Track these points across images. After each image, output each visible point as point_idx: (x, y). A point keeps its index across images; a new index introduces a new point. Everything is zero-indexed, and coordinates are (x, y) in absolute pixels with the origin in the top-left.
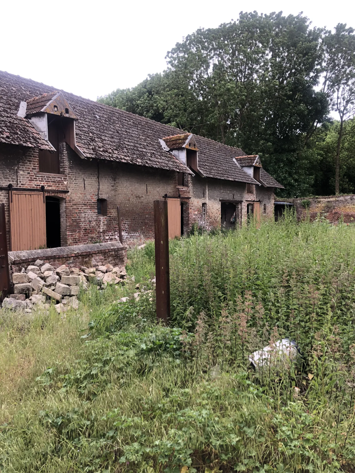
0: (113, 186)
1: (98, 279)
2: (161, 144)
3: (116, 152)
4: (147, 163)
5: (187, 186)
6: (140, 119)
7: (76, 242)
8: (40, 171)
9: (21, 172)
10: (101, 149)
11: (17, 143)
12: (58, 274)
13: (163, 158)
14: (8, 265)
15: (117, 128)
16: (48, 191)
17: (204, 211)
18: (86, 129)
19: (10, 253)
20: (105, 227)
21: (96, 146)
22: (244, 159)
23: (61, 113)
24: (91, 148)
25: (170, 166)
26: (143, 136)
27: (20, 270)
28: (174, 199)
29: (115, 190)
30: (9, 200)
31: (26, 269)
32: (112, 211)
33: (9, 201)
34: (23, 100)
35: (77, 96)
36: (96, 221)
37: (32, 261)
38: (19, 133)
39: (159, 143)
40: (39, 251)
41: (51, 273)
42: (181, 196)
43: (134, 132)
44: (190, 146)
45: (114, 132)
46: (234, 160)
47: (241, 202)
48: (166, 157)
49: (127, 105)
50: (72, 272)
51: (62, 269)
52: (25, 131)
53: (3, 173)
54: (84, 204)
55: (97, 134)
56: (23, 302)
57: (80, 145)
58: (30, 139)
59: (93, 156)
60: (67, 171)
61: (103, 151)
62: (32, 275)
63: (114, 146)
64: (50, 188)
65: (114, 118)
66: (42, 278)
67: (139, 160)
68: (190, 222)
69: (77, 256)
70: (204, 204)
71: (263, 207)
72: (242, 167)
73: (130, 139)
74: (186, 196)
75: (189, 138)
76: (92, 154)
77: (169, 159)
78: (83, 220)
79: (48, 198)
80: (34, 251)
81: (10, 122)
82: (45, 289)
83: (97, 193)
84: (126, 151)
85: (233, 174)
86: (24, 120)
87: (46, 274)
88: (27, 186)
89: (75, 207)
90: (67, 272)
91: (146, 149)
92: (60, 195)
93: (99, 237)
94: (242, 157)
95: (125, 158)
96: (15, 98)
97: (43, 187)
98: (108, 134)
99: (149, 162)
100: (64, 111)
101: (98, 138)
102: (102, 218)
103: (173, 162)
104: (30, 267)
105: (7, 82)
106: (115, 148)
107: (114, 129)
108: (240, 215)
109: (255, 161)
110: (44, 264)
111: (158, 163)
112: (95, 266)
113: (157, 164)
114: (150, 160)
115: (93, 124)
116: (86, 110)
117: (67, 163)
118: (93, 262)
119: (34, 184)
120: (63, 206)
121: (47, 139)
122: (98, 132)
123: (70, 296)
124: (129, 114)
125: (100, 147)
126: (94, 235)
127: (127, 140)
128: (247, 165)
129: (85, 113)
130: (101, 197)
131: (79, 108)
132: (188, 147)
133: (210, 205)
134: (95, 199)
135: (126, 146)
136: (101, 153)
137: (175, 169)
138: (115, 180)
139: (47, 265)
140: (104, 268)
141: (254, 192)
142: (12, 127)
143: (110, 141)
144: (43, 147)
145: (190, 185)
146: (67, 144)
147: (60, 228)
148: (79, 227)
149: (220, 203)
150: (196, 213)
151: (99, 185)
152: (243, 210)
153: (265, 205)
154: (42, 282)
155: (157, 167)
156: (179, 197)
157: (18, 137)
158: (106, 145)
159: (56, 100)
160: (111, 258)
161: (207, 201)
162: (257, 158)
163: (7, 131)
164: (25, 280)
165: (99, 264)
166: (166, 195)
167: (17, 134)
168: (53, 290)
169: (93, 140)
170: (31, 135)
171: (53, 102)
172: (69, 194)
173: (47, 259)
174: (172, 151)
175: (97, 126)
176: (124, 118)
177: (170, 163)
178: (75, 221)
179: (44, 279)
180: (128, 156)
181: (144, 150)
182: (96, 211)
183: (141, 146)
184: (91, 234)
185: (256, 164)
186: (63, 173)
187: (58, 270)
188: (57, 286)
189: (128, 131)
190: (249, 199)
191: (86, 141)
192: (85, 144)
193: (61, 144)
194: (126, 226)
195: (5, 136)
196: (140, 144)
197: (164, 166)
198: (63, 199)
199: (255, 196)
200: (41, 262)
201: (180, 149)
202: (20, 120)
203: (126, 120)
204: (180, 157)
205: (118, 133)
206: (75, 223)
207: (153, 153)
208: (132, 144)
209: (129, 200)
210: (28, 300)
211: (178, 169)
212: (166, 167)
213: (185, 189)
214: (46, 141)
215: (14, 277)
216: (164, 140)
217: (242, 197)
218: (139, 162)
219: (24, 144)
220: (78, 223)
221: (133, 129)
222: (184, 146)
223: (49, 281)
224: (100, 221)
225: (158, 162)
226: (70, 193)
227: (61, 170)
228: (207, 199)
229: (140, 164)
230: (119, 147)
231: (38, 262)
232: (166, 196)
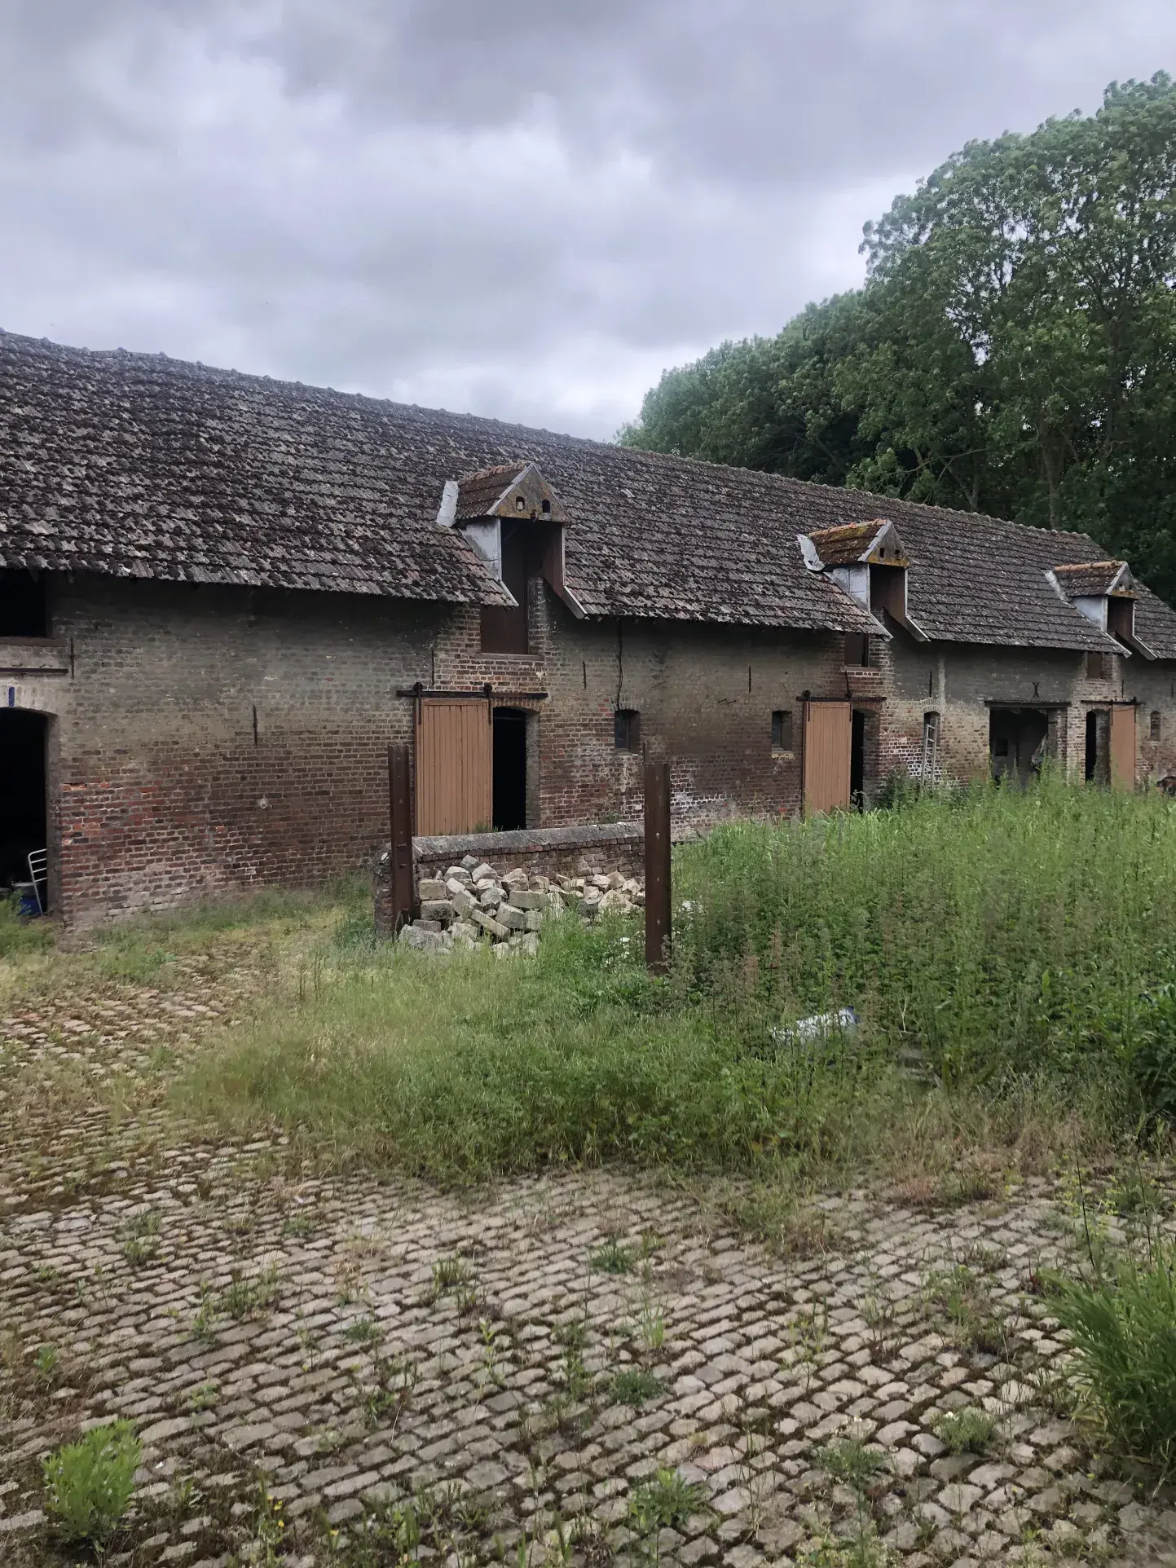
0: (656, 677)
1: (589, 902)
2: (803, 551)
3: (665, 592)
4: (747, 614)
5: (877, 666)
6: (751, 479)
7: (561, 815)
8: (484, 650)
9: (442, 655)
10: (627, 590)
11: (434, 596)
12: (505, 886)
13: (799, 593)
14: (411, 864)
15: (678, 519)
16: (500, 696)
17: (931, 736)
18: (596, 537)
19: (415, 839)
20: (633, 781)
21: (613, 582)
22: (1080, 574)
23: (533, 514)
24: (602, 588)
25: (819, 616)
26: (750, 534)
27: (433, 875)
28: (829, 704)
29: (662, 687)
30: (416, 718)
31: (444, 873)
32: (652, 739)
33: (414, 721)
34: (449, 477)
35: (579, 441)
36: (612, 764)
37: (456, 858)
38: (440, 569)
39: (797, 549)
40: (471, 837)
41: (490, 883)
42: (855, 695)
43: (726, 524)
44: (882, 555)
45: (668, 534)
46: (1050, 576)
47: (1064, 706)
48: (810, 589)
49: (751, 394)
50: (535, 885)
51: (515, 875)
52: (453, 563)
53: (404, 659)
54: (585, 725)
55: (621, 547)
56: (436, 935)
57: (576, 582)
58: (461, 582)
59: (605, 611)
60: (544, 647)
61: (634, 594)
62: (454, 885)
63: (663, 575)
64: (504, 689)
65: (676, 490)
66: (473, 893)
67: (724, 609)
68: (882, 768)
69: (546, 851)
70: (929, 716)
71: (1148, 720)
72: (1073, 599)
73: (708, 548)
74: (871, 695)
75: (881, 533)
76: (603, 605)
77: (819, 594)
78: (578, 763)
79: (498, 711)
80: (460, 838)
81: (421, 544)
82: (478, 915)
83: (614, 697)
84: (694, 586)
85: (1030, 625)
86: (452, 532)
87: (482, 884)
88: (453, 687)
89: (560, 731)
90: (522, 884)
91: (754, 573)
92: (527, 705)
93: (616, 806)
94: (1074, 567)
95: (686, 607)
96: (433, 474)
97: (488, 687)
98: (651, 541)
99: (752, 611)
100: (539, 507)
101: (623, 558)
102: (625, 757)
103: (829, 603)
104: (453, 870)
105: (417, 432)
106: (664, 580)
107: (669, 524)
108: (1060, 746)
109: (1115, 580)
110: (478, 865)
111: (780, 613)
112: (585, 875)
113: (776, 616)
114: (757, 605)
115: (616, 517)
116: (601, 478)
117: (544, 628)
118: (583, 866)
119: (468, 682)
120: (533, 729)
121: (499, 577)
122: (626, 541)
123: (527, 931)
124: (718, 469)
125: (624, 584)
126: (604, 801)
127: (701, 552)
128: (1088, 590)
129: (596, 488)
130: (624, 705)
131: (582, 475)
132: (877, 560)
133: (952, 719)
134: (610, 710)
135: (697, 571)
136: (625, 600)
137: (830, 625)
138: (662, 662)
139: (485, 868)
140: (604, 880)
141: (1115, 675)
142: (424, 556)
143: (654, 563)
144: (490, 600)
145: (886, 662)
146: (545, 581)
147: (524, 780)
148: (570, 782)
149: (987, 710)
150: (904, 740)
151: (620, 677)
152: (1070, 732)
153: (1155, 714)
154: (474, 901)
155: (774, 622)
156: (848, 697)
157: (437, 581)
158: (643, 576)
159: (521, 483)
160: (622, 860)
161: (941, 706)
162: (1119, 573)
163: (415, 567)
164: (443, 893)
165: (595, 870)
166: (806, 694)
167: (434, 572)
168: (494, 917)
169: (608, 565)
170: (465, 572)
171: (513, 491)
172: (547, 700)
173: (486, 854)
174: (831, 571)
175: (626, 521)
176: (703, 486)
177: (817, 607)
178: (560, 765)
179: (476, 893)
180: (698, 601)
181: (746, 577)
182: (612, 740)
183: (740, 566)
184: (598, 797)
185: (1116, 588)
186: (535, 651)
187: (507, 879)
188: (501, 909)
189: (709, 523)
190: (1092, 698)
191: (590, 571)
192: (588, 578)
193: (531, 583)
194: (689, 778)
195: (409, 581)
196: (737, 561)
197: (797, 620)
198: (533, 713)
199: (1118, 687)
200: (474, 860)
201: (854, 565)
202: (444, 535)
203: (707, 491)
204: (853, 589)
205: (679, 534)
206: (560, 771)
207: (772, 583)
208: (714, 563)
209: (698, 711)
210: (444, 933)
211: (841, 623)
212: (804, 620)
213: (867, 673)
214: (498, 583)
215: (422, 888)
216: (812, 539)
217: (1069, 693)
218: (726, 613)
219: (450, 598)
220: (567, 771)
221: (726, 516)
222: (863, 558)
223: (487, 899)
224: (621, 765)
225: (782, 609)
226: (549, 698)
227: (531, 643)
228: (943, 699)
229: (728, 618)
230: (676, 578)
231: (468, 859)
232: (806, 697)
